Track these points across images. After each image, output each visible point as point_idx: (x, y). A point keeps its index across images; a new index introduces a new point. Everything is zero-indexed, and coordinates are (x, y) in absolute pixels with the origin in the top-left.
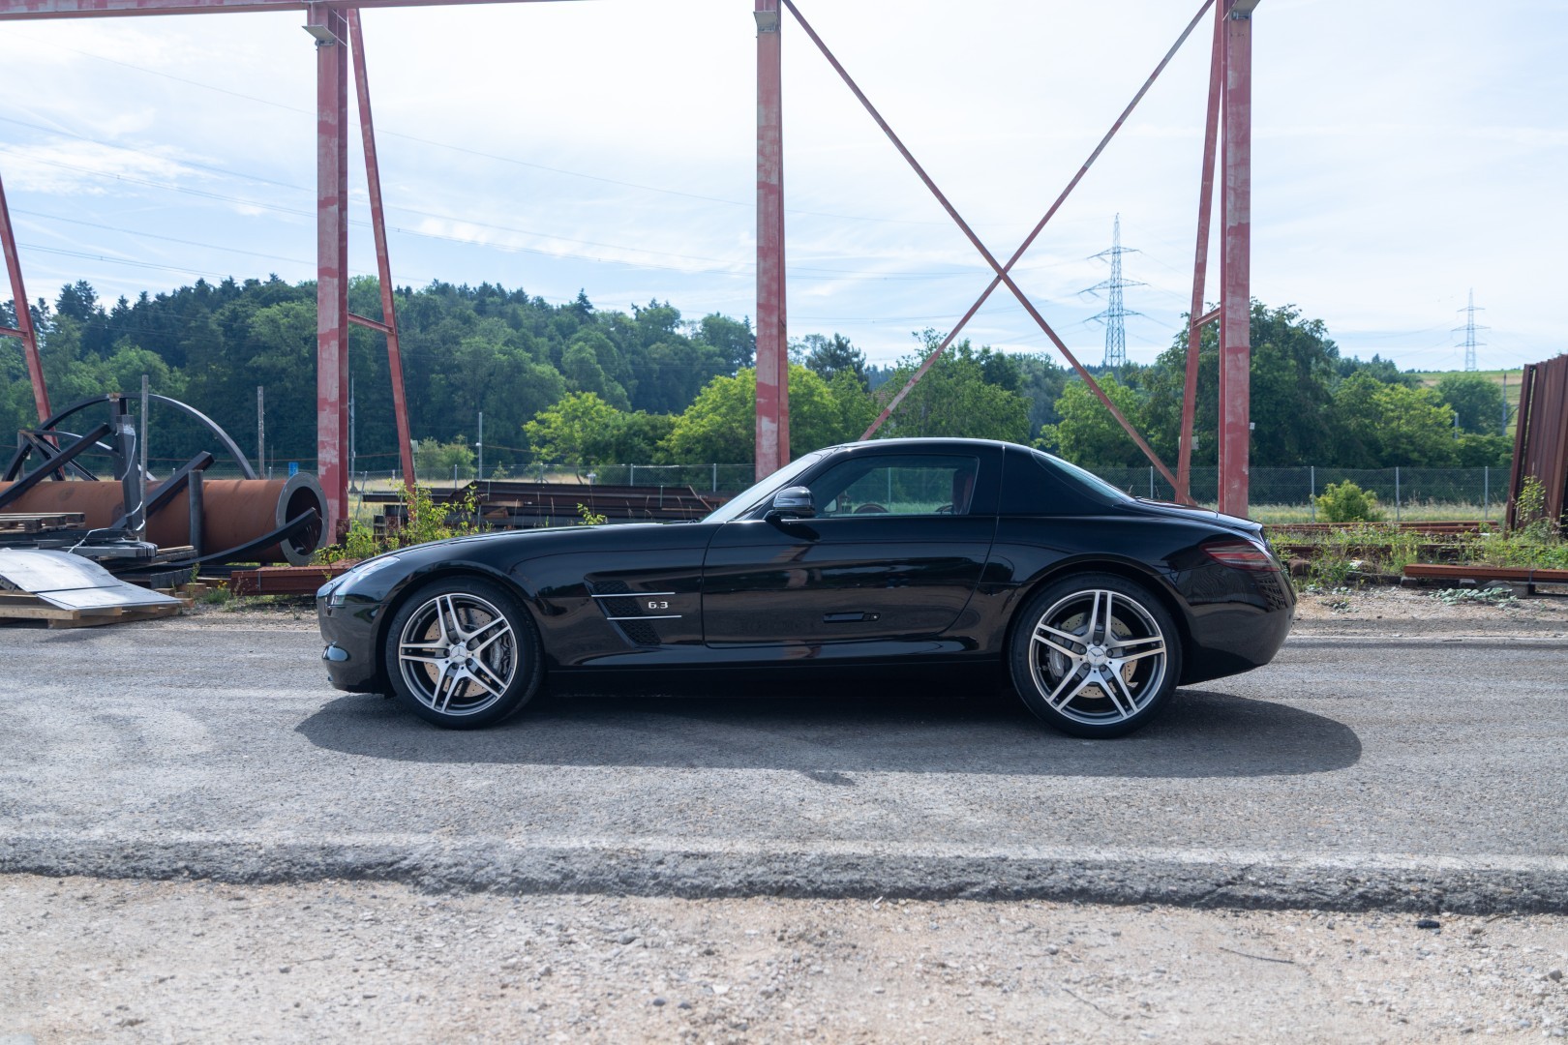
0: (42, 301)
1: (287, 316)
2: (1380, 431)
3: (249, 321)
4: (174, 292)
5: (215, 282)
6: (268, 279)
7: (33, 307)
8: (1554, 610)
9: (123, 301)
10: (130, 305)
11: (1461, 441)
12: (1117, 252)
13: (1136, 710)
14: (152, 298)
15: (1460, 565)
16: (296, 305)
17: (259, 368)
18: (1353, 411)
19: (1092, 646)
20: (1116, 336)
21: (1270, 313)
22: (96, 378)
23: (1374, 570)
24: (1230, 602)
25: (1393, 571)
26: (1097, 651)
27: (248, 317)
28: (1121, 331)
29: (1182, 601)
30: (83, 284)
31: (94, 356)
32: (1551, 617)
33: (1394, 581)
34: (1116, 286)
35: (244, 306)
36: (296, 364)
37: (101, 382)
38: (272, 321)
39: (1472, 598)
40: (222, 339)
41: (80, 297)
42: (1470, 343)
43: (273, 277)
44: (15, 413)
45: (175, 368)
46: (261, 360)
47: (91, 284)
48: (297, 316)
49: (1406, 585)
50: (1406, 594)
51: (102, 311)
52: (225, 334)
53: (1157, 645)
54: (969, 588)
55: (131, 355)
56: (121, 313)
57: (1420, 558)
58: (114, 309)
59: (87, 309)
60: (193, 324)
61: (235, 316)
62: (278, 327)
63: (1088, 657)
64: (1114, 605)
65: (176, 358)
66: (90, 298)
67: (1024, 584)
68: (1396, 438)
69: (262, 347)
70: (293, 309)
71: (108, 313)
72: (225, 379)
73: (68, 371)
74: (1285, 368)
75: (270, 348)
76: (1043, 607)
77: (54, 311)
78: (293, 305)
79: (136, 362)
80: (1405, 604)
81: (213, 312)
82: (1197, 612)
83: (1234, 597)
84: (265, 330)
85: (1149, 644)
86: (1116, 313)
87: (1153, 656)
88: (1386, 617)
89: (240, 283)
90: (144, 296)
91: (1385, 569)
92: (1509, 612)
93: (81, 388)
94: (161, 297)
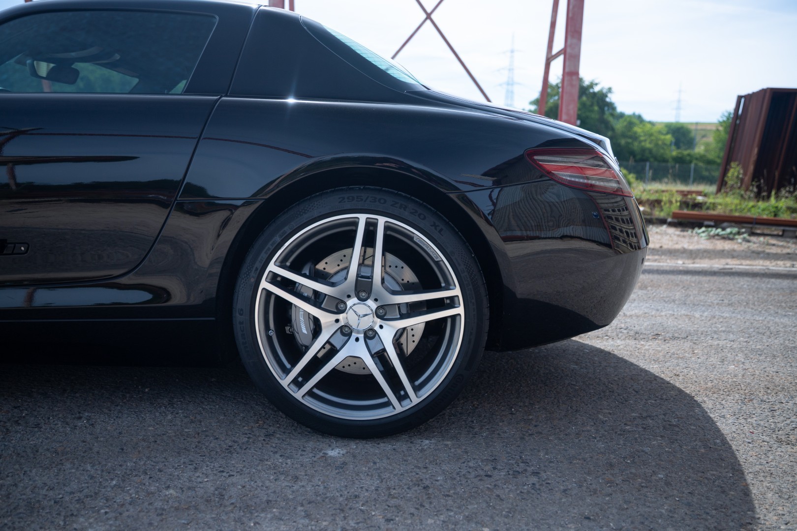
2: (636, 146)
8: (774, 245)
11: (674, 153)
12: (512, 51)
13: (415, 399)
15: (703, 212)
18: (624, 135)
19: (354, 300)
20: (510, 94)
21: (586, 83)
23: (651, 214)
24: (563, 237)
25: (662, 215)
26: (362, 309)
28: (512, 92)
29: (492, 235)
32: (774, 250)
33: (662, 222)
34: (511, 70)
39: (718, 235)
42: (678, 108)
49: (671, 225)
50: (672, 230)
53: (451, 303)
54: (163, 205)
57: (681, 207)
63: (347, 318)
64: (386, 237)
67: (248, 202)
68: (643, 150)
74: (592, 111)
76: (278, 239)
80: (675, 238)
82: (513, 250)
83: (568, 231)
85: (442, 299)
86: (510, 83)
87: (444, 319)
88: (665, 247)
91: (658, 213)
92: (745, 245)
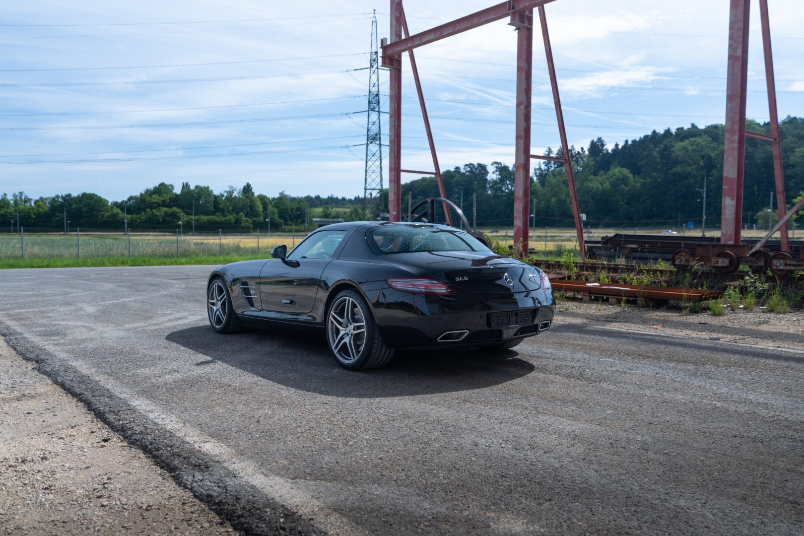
0: (582, 149)
1: (692, 145)
3: (673, 149)
4: (640, 138)
5: (661, 131)
6: (690, 126)
7: (578, 152)
9: (617, 145)
10: (620, 147)
14: (630, 142)
16: (698, 139)
17: (676, 173)
22: (600, 183)
27: (672, 147)
30: (600, 139)
31: (602, 172)
35: (671, 142)
36: (697, 170)
37: (602, 185)
38: (685, 149)
40: (659, 160)
41: (598, 145)
43: (693, 125)
44: (565, 201)
45: (636, 176)
46: (678, 169)
47: (603, 139)
48: (698, 145)
51: (607, 151)
52: (661, 157)
55: (617, 171)
56: (616, 150)
58: (612, 150)
59: (601, 151)
60: (645, 153)
61: (666, 147)
62: (687, 151)
65: (636, 171)
66: (603, 145)
69: (677, 162)
70: (696, 141)
71: (610, 151)
72: (660, 180)
73: (587, 180)
75: (682, 162)
77: (587, 153)
78: (696, 139)
79: (618, 174)
81: (655, 147)
84: (681, 154)
89: (673, 131)
90: (626, 141)
93: (593, 188)
94: (634, 142)
